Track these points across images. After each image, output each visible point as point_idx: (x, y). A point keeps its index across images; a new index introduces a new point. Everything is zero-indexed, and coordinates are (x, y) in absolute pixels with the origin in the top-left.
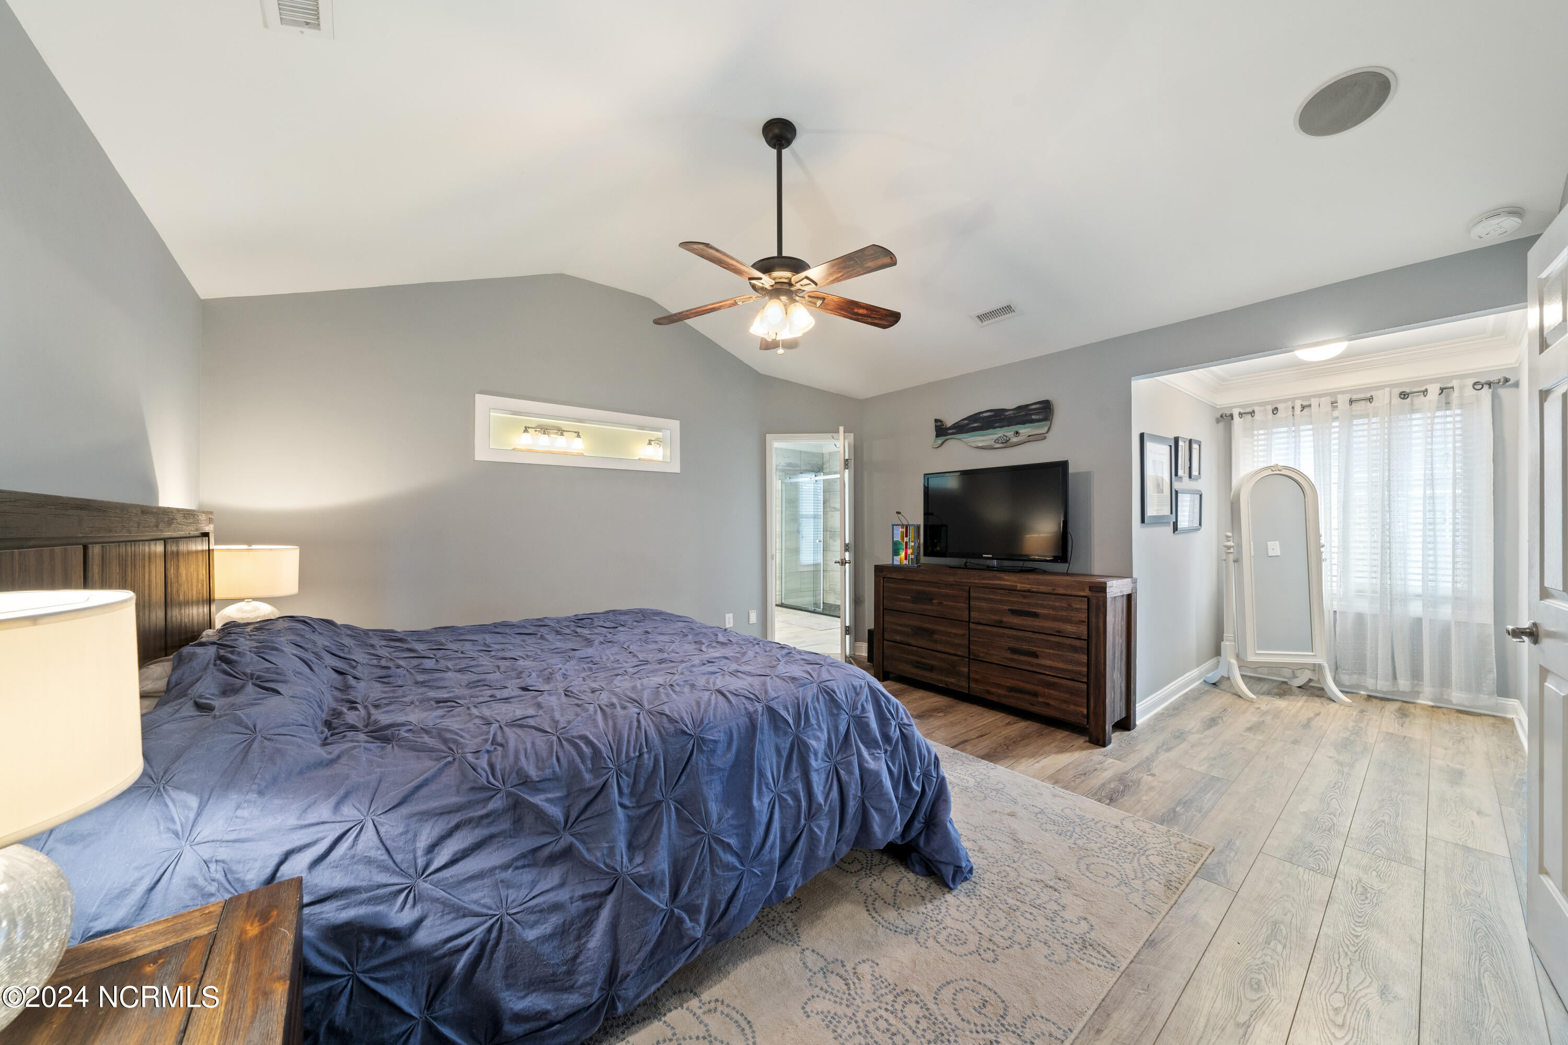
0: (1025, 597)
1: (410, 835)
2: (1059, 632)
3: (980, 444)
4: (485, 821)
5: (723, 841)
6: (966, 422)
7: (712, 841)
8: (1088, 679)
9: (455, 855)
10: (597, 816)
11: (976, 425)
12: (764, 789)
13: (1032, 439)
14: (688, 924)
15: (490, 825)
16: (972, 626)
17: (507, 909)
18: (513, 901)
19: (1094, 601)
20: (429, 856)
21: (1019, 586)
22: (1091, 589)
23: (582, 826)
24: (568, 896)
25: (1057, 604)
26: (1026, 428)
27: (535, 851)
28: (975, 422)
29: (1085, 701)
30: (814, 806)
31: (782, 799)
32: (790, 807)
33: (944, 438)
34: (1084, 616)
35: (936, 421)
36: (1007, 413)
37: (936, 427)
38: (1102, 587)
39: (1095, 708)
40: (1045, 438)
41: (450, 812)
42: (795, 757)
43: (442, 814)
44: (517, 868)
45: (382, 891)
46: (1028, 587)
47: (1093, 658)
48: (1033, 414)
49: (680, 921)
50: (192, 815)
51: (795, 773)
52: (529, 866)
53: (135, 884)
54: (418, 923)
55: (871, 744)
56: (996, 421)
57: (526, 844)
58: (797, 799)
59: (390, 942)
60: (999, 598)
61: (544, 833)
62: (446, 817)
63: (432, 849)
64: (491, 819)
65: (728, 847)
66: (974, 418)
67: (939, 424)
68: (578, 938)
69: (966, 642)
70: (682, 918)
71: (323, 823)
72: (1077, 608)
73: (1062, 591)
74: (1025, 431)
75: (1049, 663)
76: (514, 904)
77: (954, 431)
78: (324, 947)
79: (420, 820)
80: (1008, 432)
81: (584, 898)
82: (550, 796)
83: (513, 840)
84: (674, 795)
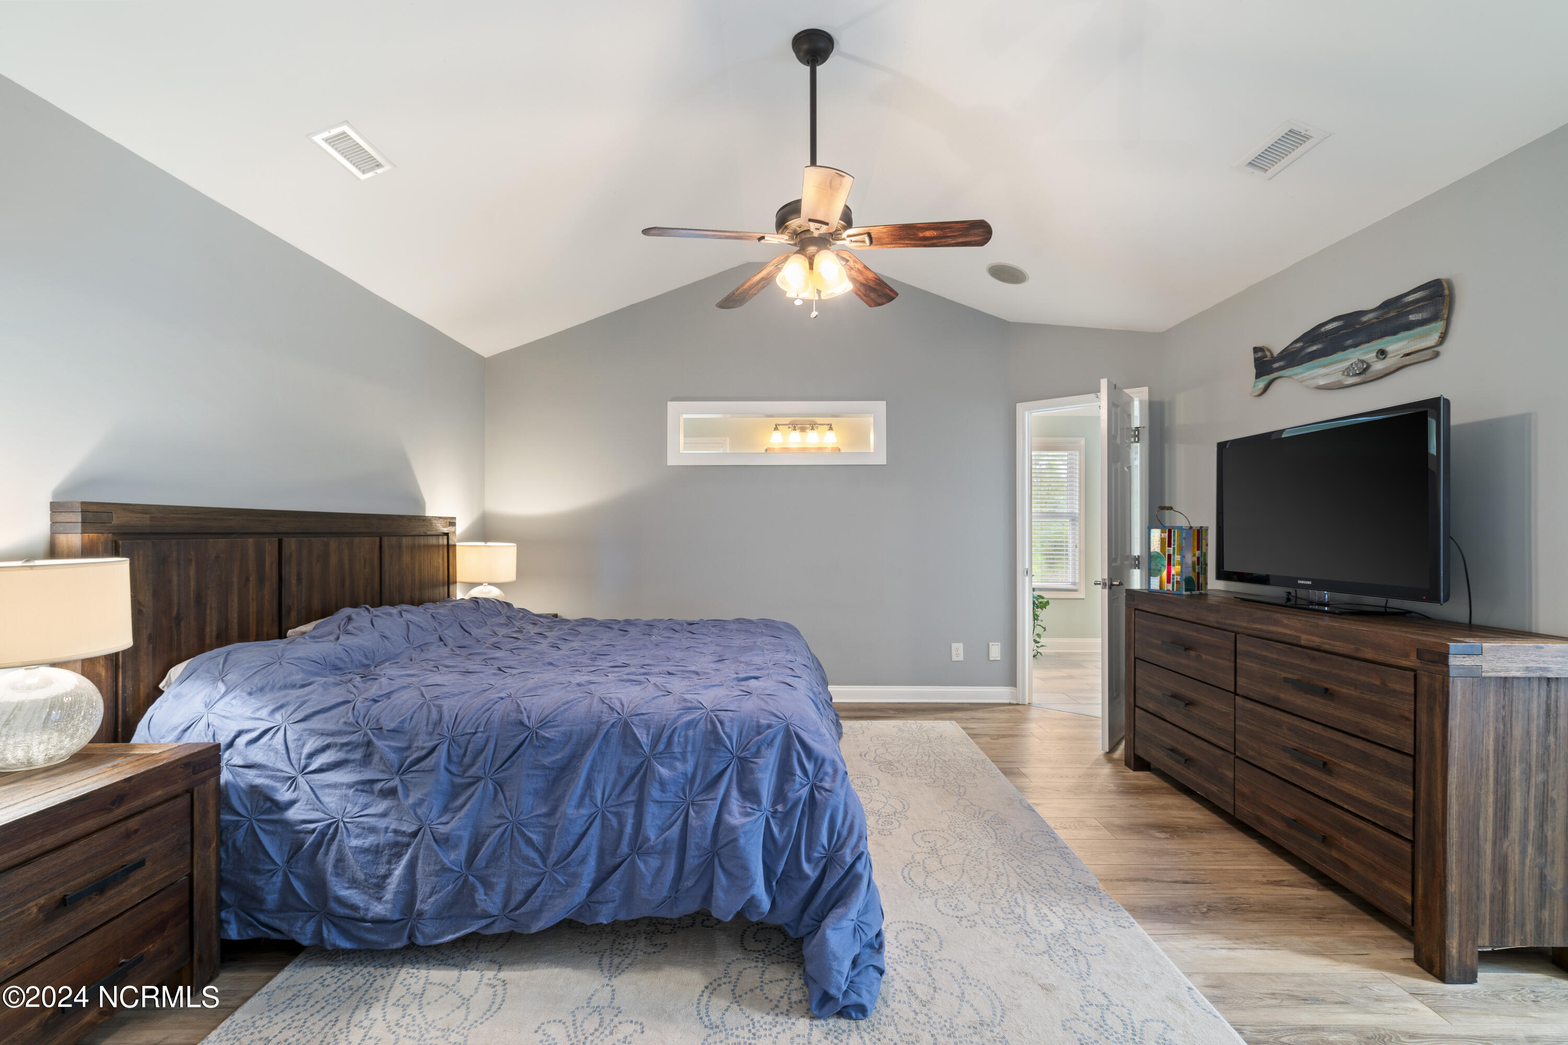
0: (1313, 659)
1: (300, 743)
2: (1365, 732)
3: (1322, 382)
4: (345, 748)
5: (525, 835)
6: (1299, 345)
7: (515, 829)
8: (1414, 835)
9: (322, 765)
10: (423, 771)
11: (1314, 348)
12: (587, 800)
13: (1412, 359)
14: (480, 895)
15: (348, 752)
16: (1239, 700)
17: (343, 817)
18: (348, 813)
19: (1424, 680)
20: (308, 761)
21: (1305, 639)
22: (1420, 654)
23: (410, 775)
24: (384, 826)
25: (1363, 678)
26: (1402, 339)
27: (373, 782)
28: (1313, 342)
29: (1409, 877)
30: (641, 838)
31: (604, 817)
32: (612, 828)
33: (1266, 379)
34: (1407, 707)
35: (1256, 350)
36: (1365, 319)
37: (1256, 360)
38: (1440, 654)
39: (1425, 896)
40: (1437, 354)
41: (328, 735)
42: (637, 780)
43: (322, 734)
44: (357, 790)
45: (279, 774)
46: (1316, 641)
47: (1423, 795)
48: (1411, 312)
49: (473, 889)
50: (218, 697)
51: (630, 796)
52: (367, 792)
53: (179, 726)
54: (292, 803)
55: (750, 795)
56: (1348, 336)
57: (368, 775)
58: (622, 825)
59: (274, 808)
60: (1275, 656)
61: (383, 771)
62: (324, 738)
63: (311, 756)
64: (349, 748)
65: (529, 842)
66: (1311, 336)
67: (1260, 354)
68: (389, 862)
69: (1230, 727)
70: (476, 887)
71: (261, 719)
72: (1395, 691)
73: (1369, 654)
74: (1397, 346)
75: (1346, 787)
76: (348, 815)
77: (1281, 363)
78: (244, 798)
79: (309, 735)
80: (1368, 352)
81: (396, 831)
82: (393, 744)
83: (362, 769)
84: (496, 776)
